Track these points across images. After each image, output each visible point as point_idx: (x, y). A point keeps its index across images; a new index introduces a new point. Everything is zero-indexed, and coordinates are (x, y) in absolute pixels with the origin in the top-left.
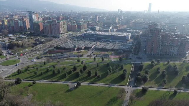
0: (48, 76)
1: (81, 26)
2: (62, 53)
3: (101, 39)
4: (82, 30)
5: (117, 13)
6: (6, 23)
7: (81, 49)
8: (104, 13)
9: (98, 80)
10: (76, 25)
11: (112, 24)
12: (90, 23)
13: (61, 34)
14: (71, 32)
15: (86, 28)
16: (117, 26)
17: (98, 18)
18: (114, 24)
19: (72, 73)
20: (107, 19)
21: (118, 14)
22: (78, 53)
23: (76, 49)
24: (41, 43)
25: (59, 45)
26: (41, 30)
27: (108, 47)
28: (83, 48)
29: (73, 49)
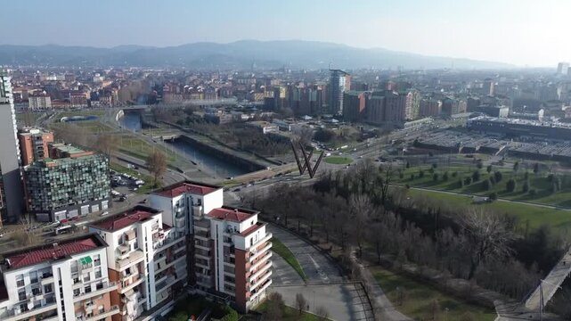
0: (424, 183)
1: (453, 106)
2: (431, 155)
3: (518, 136)
4: (453, 116)
5: (556, 74)
6: (282, 95)
7: (473, 150)
8: (509, 75)
9: (532, 199)
10: (440, 103)
11: (545, 105)
12: (476, 98)
13: (408, 120)
14: (428, 120)
15: (462, 112)
16: (561, 110)
17: (492, 87)
18: (549, 105)
19: (472, 183)
20: (523, 91)
21: (559, 77)
22: (467, 156)
23: (460, 149)
24: (372, 135)
25: (421, 140)
26: (360, 110)
27: (543, 151)
28: (477, 149)
29: (455, 150)
